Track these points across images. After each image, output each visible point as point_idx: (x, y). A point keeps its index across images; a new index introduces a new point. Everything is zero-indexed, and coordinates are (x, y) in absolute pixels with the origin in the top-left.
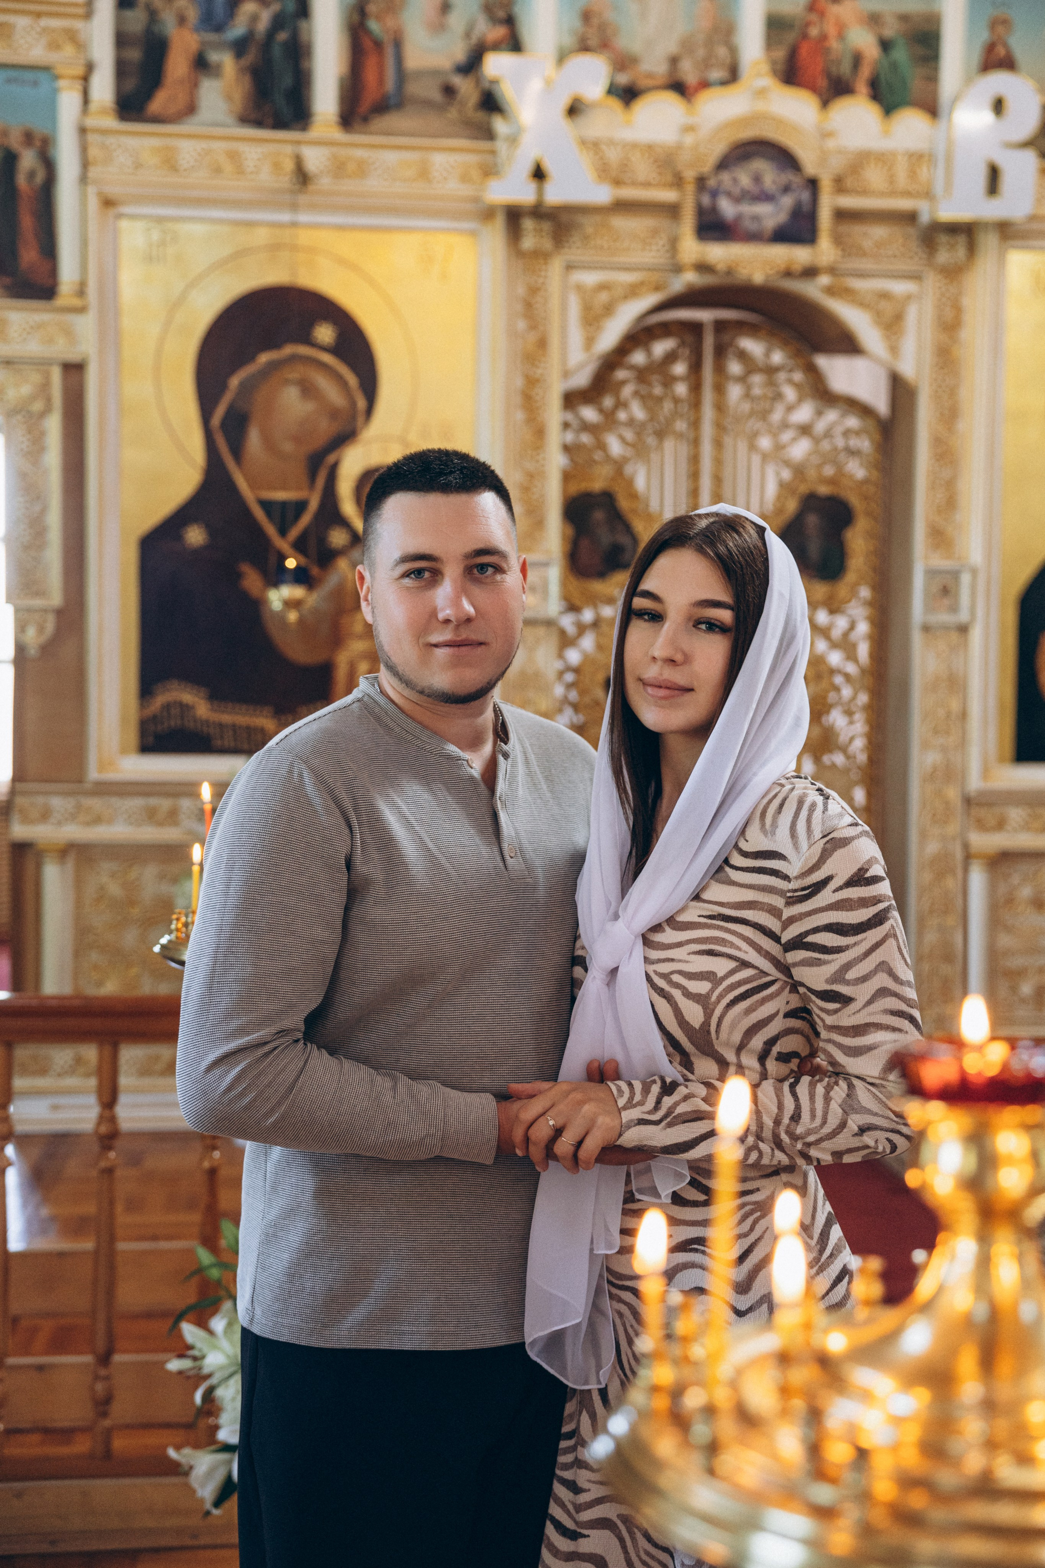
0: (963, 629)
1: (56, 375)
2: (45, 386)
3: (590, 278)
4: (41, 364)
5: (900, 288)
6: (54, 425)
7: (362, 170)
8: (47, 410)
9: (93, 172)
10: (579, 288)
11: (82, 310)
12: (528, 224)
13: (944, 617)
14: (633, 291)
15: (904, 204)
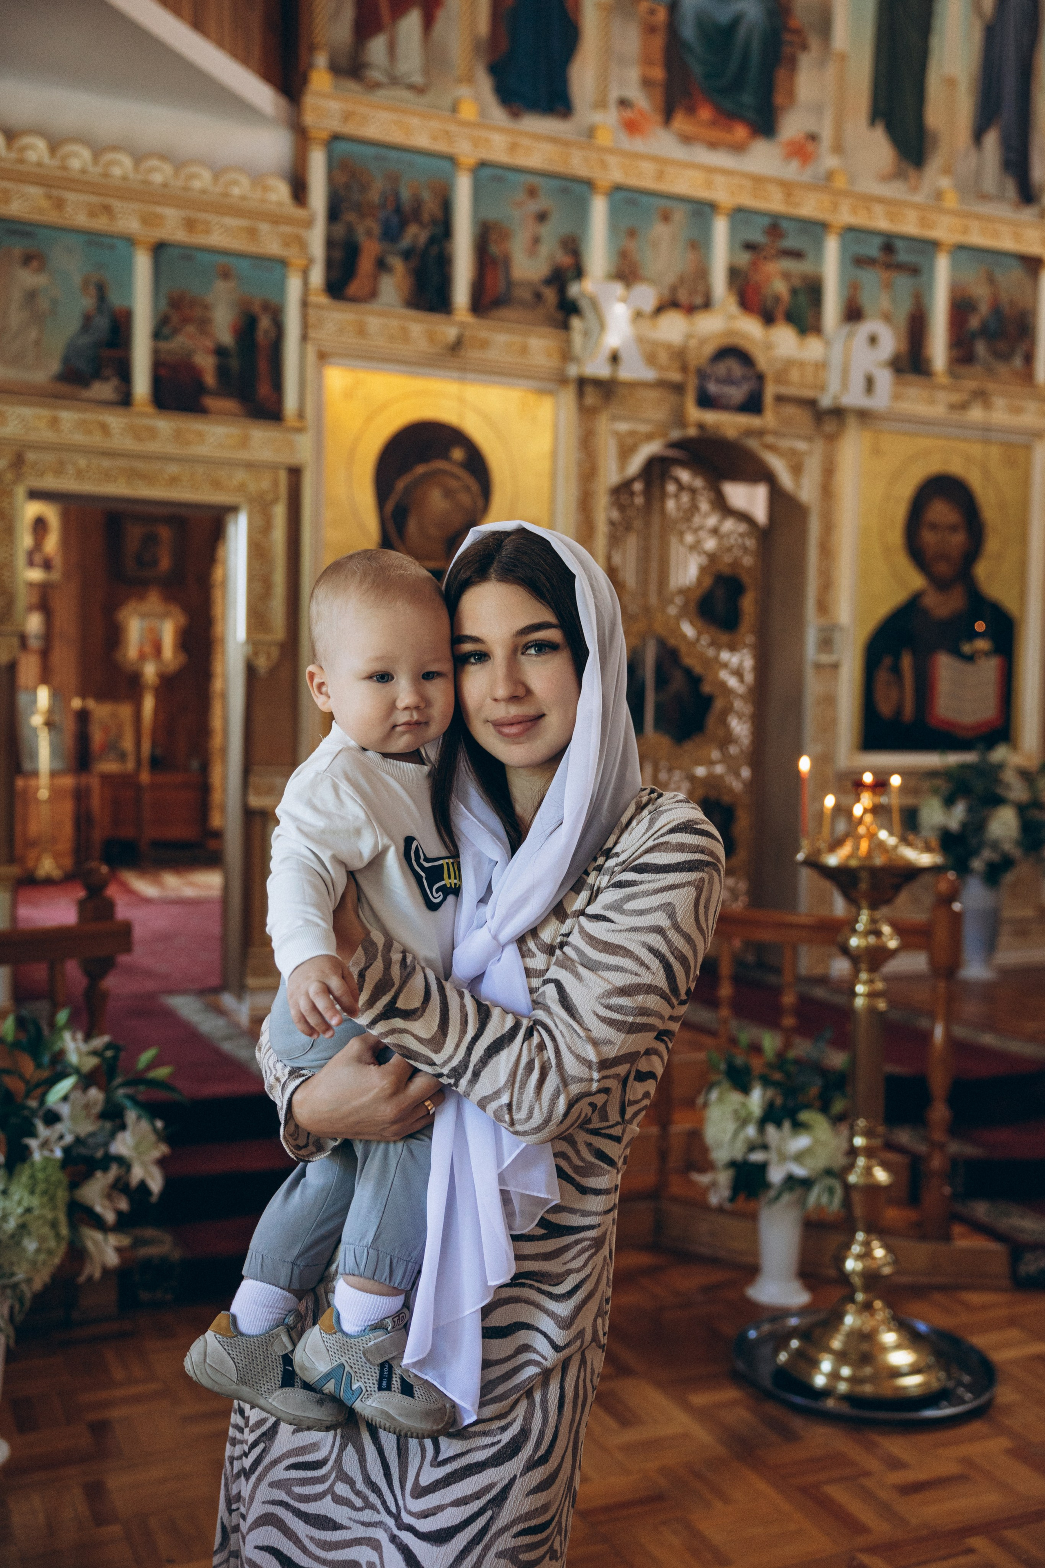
0: (835, 666)
1: (283, 476)
2: (275, 483)
3: (623, 427)
4: (274, 467)
5: (801, 446)
6: (280, 512)
7: (484, 345)
8: (275, 500)
9: (312, 334)
10: (617, 434)
11: (300, 430)
12: (589, 390)
13: (825, 659)
14: (649, 437)
15: (808, 393)
